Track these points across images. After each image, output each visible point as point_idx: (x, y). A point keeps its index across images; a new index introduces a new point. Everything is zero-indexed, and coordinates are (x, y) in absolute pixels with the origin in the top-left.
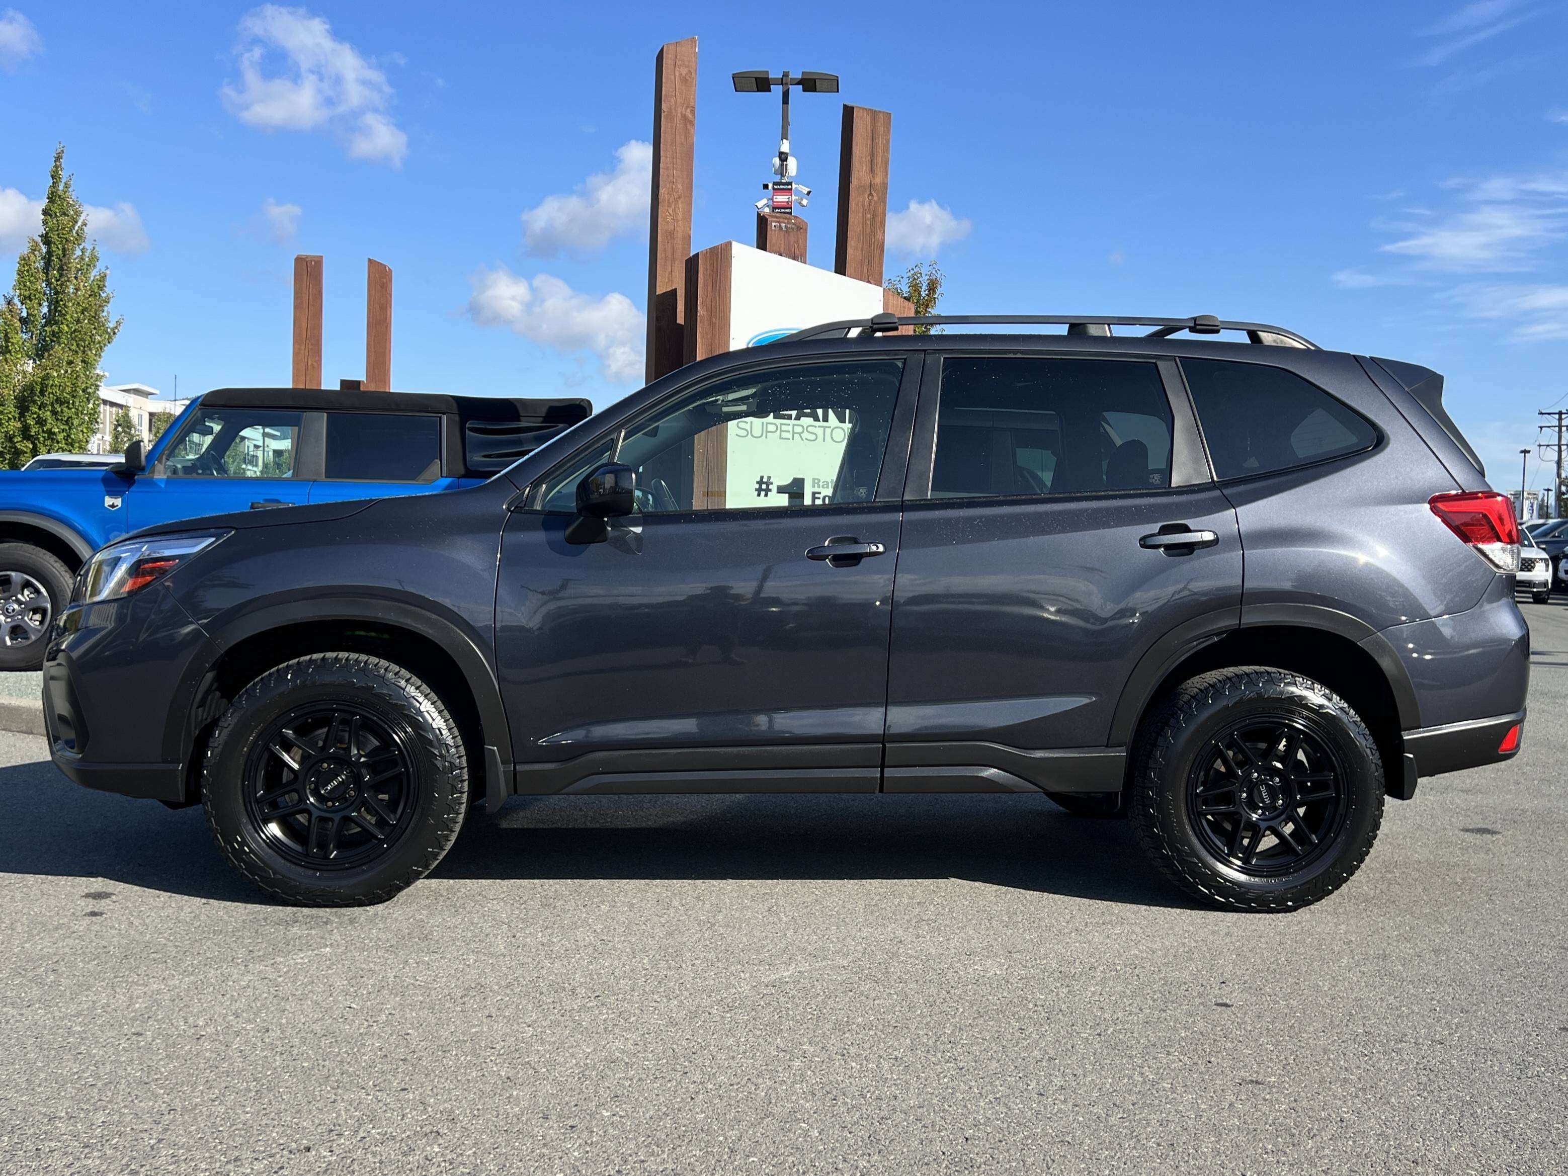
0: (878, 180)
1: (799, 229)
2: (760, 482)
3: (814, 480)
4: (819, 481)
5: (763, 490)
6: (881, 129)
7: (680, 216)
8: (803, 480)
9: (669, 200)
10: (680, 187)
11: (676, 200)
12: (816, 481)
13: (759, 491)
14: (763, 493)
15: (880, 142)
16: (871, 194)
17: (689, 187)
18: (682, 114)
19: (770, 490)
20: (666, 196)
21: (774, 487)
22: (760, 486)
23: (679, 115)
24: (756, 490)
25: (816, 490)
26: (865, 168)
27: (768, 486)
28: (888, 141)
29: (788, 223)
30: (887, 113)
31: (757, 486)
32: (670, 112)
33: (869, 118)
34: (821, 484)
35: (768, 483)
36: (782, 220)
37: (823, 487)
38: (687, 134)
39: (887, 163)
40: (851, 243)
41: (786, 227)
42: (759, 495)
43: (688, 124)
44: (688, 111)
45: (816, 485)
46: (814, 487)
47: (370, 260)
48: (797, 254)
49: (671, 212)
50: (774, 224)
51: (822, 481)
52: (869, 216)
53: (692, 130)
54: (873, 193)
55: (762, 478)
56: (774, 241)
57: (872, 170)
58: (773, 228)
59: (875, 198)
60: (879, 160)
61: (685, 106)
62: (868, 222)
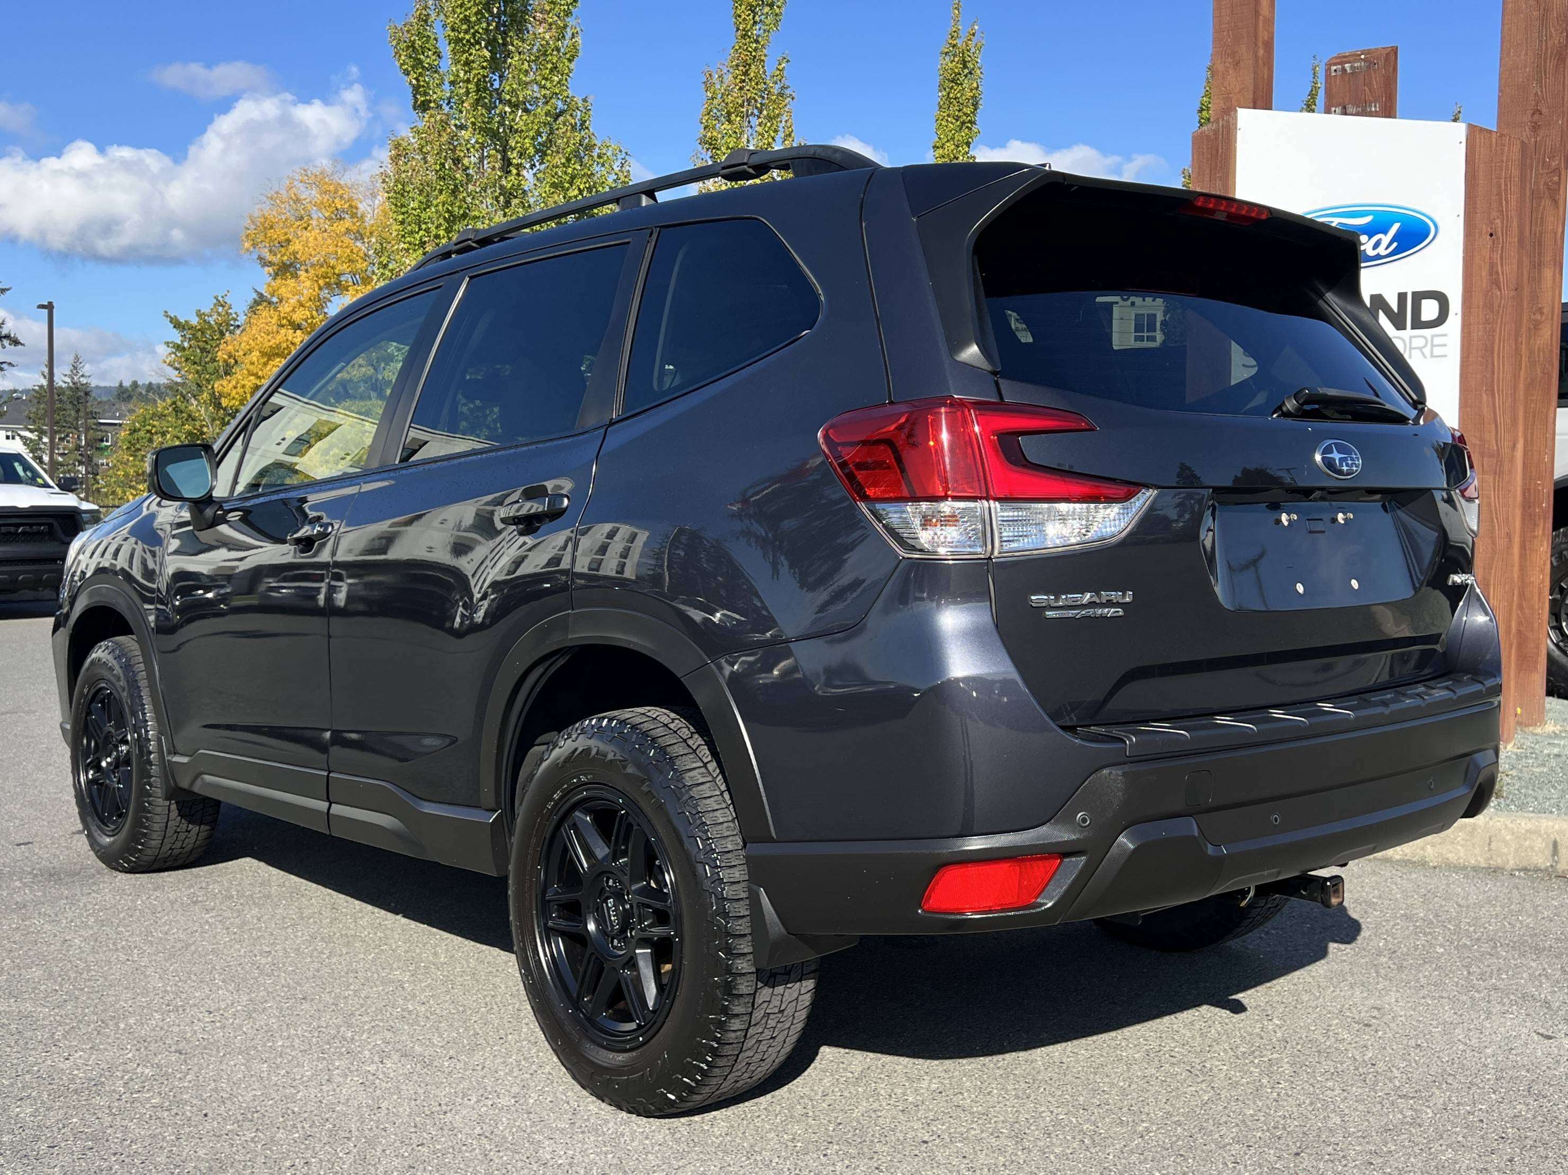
29: (1355, 61)
36: (1345, 60)
41: (1352, 67)
48: (1367, 101)
56: (1334, 91)
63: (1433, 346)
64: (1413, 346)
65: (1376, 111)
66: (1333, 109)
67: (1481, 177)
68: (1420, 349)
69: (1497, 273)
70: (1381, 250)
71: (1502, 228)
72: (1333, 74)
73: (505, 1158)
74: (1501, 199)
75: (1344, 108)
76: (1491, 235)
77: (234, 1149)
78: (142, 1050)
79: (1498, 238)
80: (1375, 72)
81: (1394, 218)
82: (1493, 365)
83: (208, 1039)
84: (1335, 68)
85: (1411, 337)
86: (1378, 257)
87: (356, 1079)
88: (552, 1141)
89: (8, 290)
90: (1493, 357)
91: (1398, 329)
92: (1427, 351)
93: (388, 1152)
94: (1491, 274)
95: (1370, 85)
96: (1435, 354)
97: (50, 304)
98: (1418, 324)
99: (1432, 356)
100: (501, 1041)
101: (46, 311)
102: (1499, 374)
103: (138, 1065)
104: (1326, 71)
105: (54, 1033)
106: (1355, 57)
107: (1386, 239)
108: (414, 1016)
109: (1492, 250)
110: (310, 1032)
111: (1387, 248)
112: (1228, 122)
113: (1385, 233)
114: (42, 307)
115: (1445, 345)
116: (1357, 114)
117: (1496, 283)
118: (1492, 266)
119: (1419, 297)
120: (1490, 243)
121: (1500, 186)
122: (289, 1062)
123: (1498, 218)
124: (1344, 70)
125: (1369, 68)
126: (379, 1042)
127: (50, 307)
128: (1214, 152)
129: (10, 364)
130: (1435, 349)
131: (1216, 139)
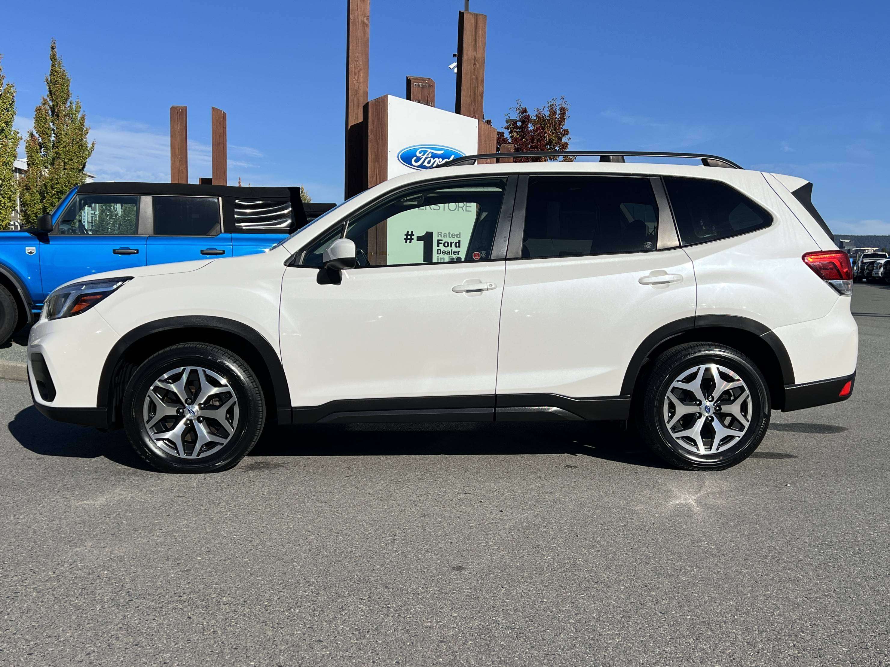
0: (479, 55)
1: (430, 86)
2: (407, 235)
3: (438, 233)
4: (441, 233)
5: (409, 239)
6: (480, 24)
7: (361, 81)
8: (432, 233)
9: (355, 71)
10: (361, 63)
11: (359, 71)
12: (440, 233)
13: (406, 239)
14: (408, 241)
15: (480, 33)
16: (475, 64)
17: (366, 63)
18: (361, 20)
19: (413, 239)
20: (353, 69)
21: (415, 237)
22: (407, 237)
23: (360, 21)
24: (405, 239)
25: (440, 238)
26: (471, 48)
27: (411, 237)
28: (485, 32)
29: (423, 83)
30: (484, 15)
31: (405, 237)
32: (354, 20)
33: (473, 19)
34: (443, 235)
35: (412, 235)
36: (419, 81)
37: (444, 236)
38: (364, 32)
39: (484, 45)
40: (463, 93)
41: (422, 85)
42: (406, 242)
43: (365, 26)
44: (365, 18)
45: (440, 236)
46: (438, 237)
47: (213, 108)
48: (428, 101)
49: (356, 78)
50: (415, 83)
51: (443, 233)
52: (474, 77)
53: (368, 30)
54: (476, 63)
55: (408, 232)
56: (415, 93)
57: (475, 49)
58: (415, 86)
59: (478, 66)
60: (480, 43)
61: (363, 16)
62: (474, 80)
63: (466, 207)
64: (459, 206)
67: (483, 142)
68: (462, 207)
92: (464, 208)
99: (466, 211)
106: (423, 80)
112: (385, 100)
115: (471, 207)
128: (378, 112)
130: (467, 208)
131: (379, 106)
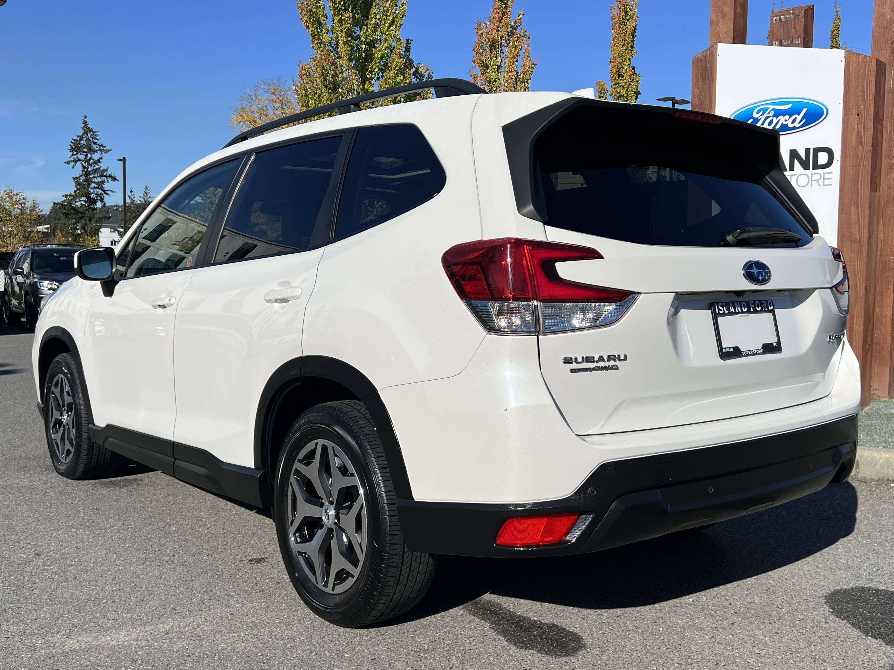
63: (824, 179)
64: (813, 179)
65: (798, 43)
66: (774, 42)
67: (853, 81)
68: (817, 181)
69: (861, 137)
70: (796, 124)
71: (865, 110)
72: (775, 22)
73: (211, 603)
74: (864, 94)
75: (781, 41)
76: (858, 115)
77: (81, 594)
78: (59, 546)
79: (862, 117)
80: (798, 21)
81: (805, 105)
82: (858, 190)
83: (93, 542)
84: (775, 18)
85: (812, 174)
86: (795, 128)
87: (156, 563)
88: (239, 596)
89: (110, 150)
90: (858, 186)
91: (805, 169)
92: (821, 182)
93: (155, 598)
94: (857, 138)
95: (795, 28)
96: (825, 184)
97: (124, 158)
98: (816, 166)
100: (238, 548)
101: (122, 163)
102: (861, 195)
103: (54, 553)
104: (771, 20)
105: (20, 537)
106: (787, 12)
107: (799, 118)
108: (200, 535)
109: (859, 123)
110: (144, 540)
111: (799, 123)
112: (712, 51)
113: (799, 114)
114: (120, 160)
115: (831, 179)
116: (788, 45)
117: (861, 143)
118: (858, 132)
119: (817, 151)
120: (857, 119)
121: (863, 86)
122: (128, 554)
123: (862, 105)
124: (780, 19)
125: (795, 18)
126: (176, 546)
127: (124, 160)
128: (704, 68)
129: (112, 191)
131: (706, 61)
